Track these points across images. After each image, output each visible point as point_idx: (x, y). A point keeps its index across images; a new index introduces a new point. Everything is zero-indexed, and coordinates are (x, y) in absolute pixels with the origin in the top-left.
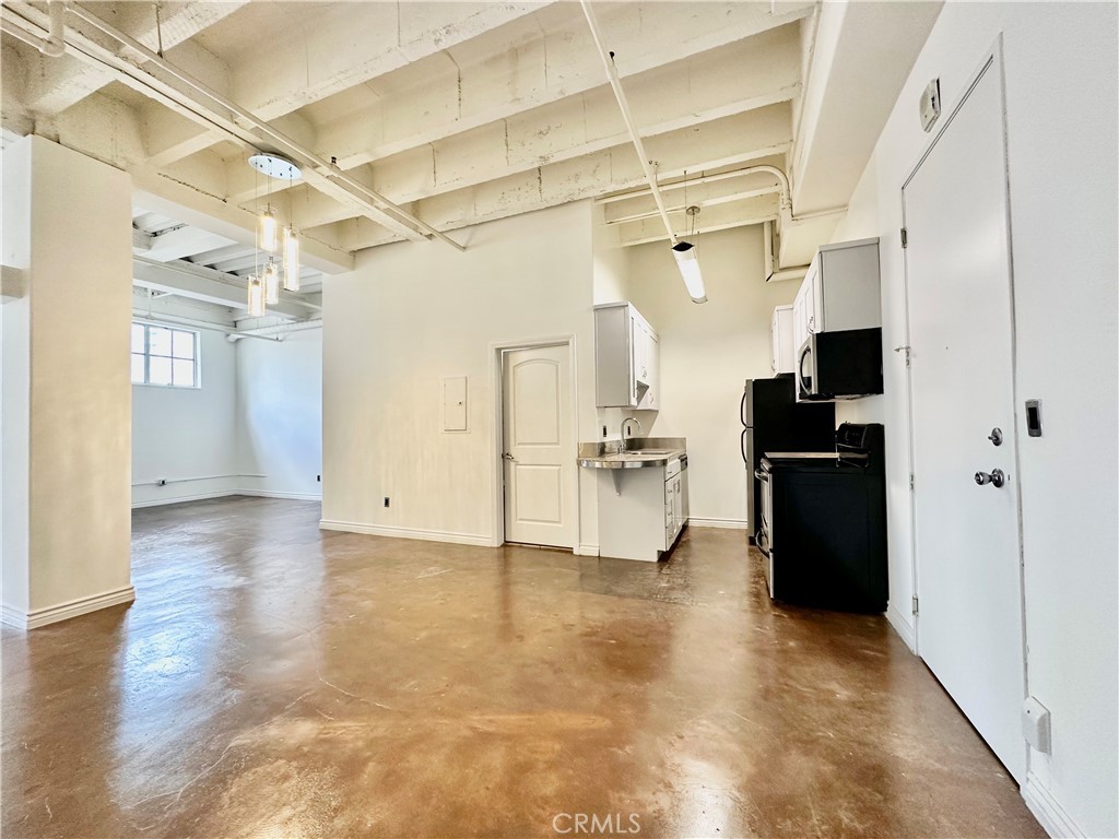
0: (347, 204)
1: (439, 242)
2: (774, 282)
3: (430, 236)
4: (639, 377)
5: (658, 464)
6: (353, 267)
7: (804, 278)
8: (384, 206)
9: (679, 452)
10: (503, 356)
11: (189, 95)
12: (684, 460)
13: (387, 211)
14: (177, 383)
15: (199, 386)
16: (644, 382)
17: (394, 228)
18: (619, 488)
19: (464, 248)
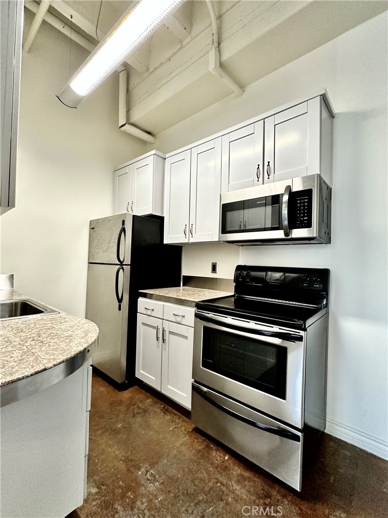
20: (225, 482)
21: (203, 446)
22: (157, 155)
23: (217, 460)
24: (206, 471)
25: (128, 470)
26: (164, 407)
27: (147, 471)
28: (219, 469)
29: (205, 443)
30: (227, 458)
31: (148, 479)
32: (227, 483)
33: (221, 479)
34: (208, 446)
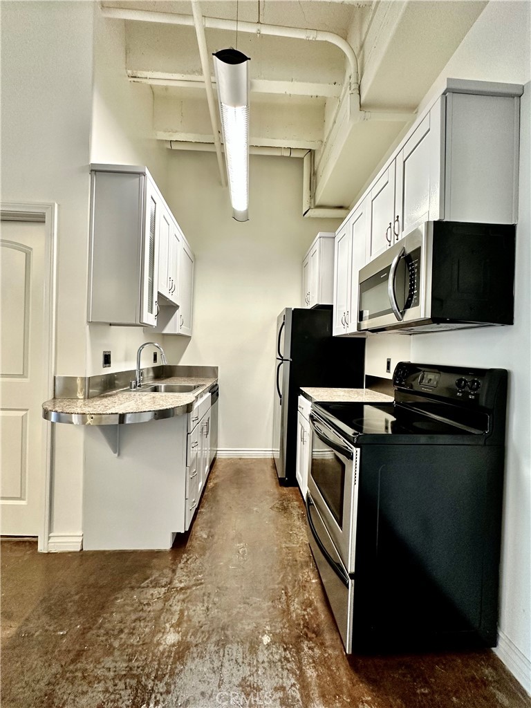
2: (309, 218)
4: (162, 287)
5: (178, 412)
7: (342, 219)
9: (209, 384)
12: (214, 391)
16: (174, 298)
18: (117, 447)
20: (289, 595)
21: (302, 560)
22: (323, 237)
23: (303, 577)
24: (284, 576)
25: (233, 539)
26: (303, 514)
27: (243, 547)
28: (296, 583)
29: (308, 559)
30: (314, 581)
31: (239, 552)
32: (290, 596)
33: (289, 590)
34: (307, 563)
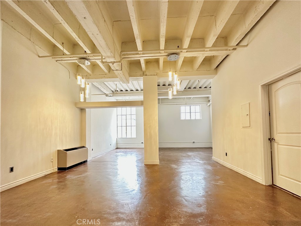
0: (201, 56)
1: (239, 49)
3: (234, 49)
6: (216, 73)
8: (208, 50)
10: (268, 88)
11: (151, 53)
13: (210, 51)
14: (196, 119)
15: (201, 119)
17: (220, 54)
19: (247, 45)
